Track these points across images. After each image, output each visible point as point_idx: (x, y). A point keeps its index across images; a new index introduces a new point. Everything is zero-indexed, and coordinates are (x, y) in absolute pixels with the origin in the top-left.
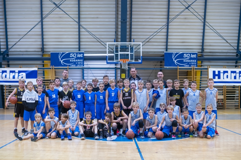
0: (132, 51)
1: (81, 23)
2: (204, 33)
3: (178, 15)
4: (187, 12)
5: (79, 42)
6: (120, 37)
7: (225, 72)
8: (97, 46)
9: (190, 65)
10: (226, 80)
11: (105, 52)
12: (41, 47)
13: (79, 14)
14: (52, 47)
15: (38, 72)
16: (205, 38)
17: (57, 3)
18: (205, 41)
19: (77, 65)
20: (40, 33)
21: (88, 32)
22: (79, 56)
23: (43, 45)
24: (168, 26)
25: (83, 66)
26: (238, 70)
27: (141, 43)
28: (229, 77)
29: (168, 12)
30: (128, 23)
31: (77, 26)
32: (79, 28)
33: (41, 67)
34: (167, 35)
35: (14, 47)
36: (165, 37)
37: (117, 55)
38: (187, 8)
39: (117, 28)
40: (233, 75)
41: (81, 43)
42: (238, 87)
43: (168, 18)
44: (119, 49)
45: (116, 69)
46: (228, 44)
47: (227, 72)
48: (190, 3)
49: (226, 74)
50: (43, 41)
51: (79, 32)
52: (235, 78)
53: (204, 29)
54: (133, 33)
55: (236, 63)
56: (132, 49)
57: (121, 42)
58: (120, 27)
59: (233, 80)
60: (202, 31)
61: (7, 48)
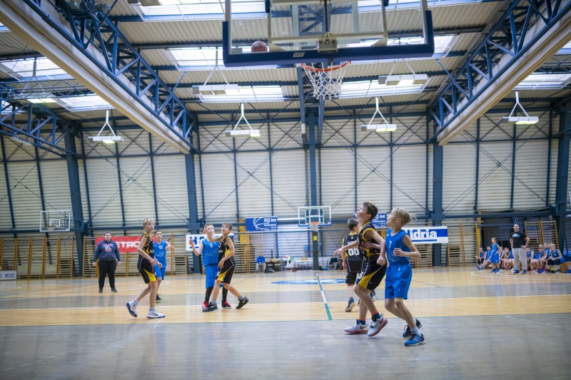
0: (321, 214)
1: (274, 190)
2: (391, 193)
3: (365, 178)
4: (373, 175)
5: (272, 207)
6: (310, 201)
7: (414, 231)
8: (289, 211)
9: (380, 226)
10: (416, 238)
11: (297, 216)
12: (236, 213)
13: (271, 181)
14: (246, 213)
15: (234, 237)
16: (393, 198)
17: (250, 171)
18: (393, 201)
19: (270, 229)
20: (235, 200)
21: (280, 197)
22: (272, 220)
23: (238, 211)
24: (356, 188)
25: (277, 229)
26: (427, 228)
27: (330, 207)
28: (419, 235)
29: (356, 175)
30: (318, 188)
31: (270, 193)
32: (272, 194)
33: (237, 232)
34: (356, 198)
35: (212, 214)
36: (354, 199)
37: (308, 219)
38: (373, 171)
39: (307, 193)
40: (423, 233)
41: (274, 209)
42: (429, 245)
43: (356, 182)
44: (310, 213)
45: (309, 232)
46: (416, 204)
47: (416, 231)
48: (375, 167)
49: (415, 233)
50: (238, 208)
51: (272, 197)
52: (425, 236)
53: (391, 190)
54: (323, 197)
55: (427, 221)
56: (321, 212)
57: (312, 205)
58: (310, 191)
59: (423, 238)
60: (390, 192)
61: (204, 215)
